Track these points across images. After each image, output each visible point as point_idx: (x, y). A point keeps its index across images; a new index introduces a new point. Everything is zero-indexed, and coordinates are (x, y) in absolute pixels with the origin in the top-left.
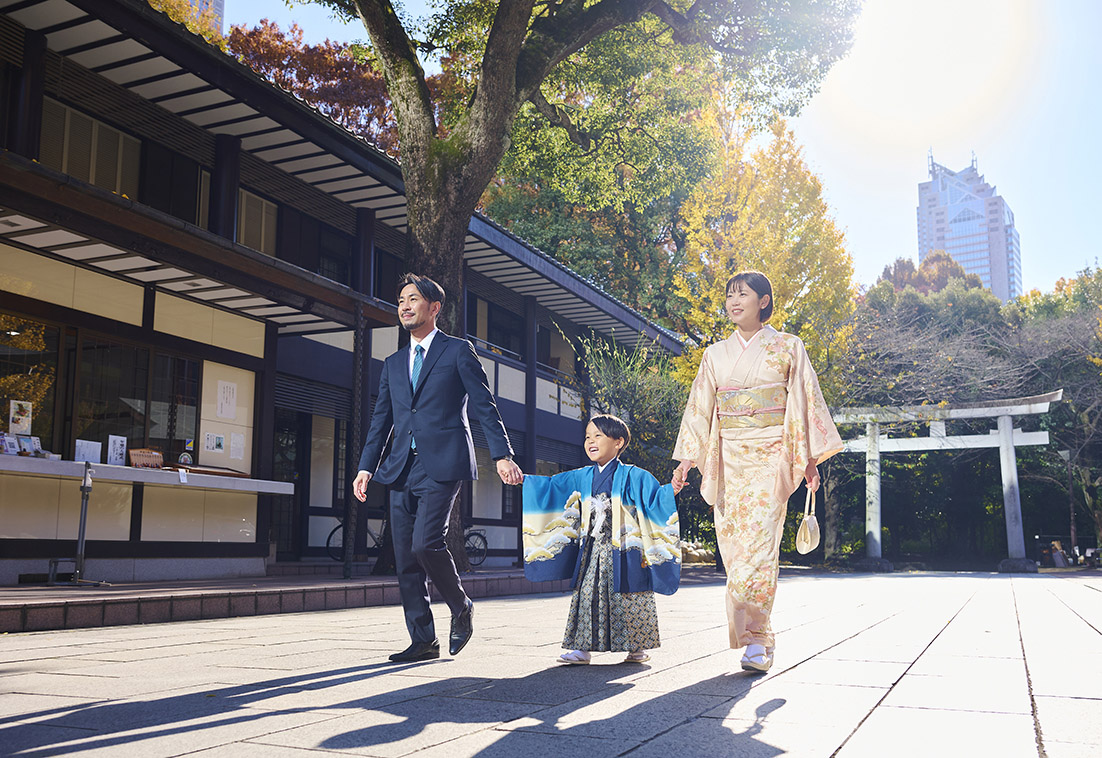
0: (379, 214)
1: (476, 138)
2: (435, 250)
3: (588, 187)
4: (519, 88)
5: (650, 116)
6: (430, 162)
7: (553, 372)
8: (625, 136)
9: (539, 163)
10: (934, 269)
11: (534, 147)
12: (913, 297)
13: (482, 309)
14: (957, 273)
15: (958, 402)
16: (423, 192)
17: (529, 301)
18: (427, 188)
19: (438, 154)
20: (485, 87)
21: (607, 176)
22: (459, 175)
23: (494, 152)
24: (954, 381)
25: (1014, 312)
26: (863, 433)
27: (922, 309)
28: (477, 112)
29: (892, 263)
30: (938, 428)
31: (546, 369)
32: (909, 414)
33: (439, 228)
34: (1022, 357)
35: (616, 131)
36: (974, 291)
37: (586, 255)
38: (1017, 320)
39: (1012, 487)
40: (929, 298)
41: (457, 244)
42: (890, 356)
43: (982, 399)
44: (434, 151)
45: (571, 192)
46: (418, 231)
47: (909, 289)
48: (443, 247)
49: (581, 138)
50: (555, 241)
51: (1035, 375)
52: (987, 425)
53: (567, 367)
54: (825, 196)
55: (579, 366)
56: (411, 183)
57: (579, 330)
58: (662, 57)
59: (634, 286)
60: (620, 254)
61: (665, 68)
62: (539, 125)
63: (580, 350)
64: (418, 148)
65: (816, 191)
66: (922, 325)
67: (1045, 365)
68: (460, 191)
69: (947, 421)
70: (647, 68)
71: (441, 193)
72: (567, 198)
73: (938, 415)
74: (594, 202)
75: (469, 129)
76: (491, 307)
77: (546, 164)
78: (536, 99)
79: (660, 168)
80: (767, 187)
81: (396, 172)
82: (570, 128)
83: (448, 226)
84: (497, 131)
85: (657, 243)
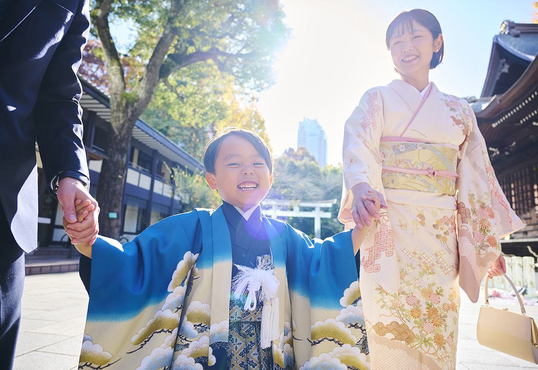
0: (98, 114)
1: (141, 94)
2: (120, 133)
3: (182, 115)
4: (160, 77)
5: (207, 95)
6: (122, 100)
7: (161, 178)
8: (197, 99)
9: (165, 104)
10: (301, 152)
11: (163, 98)
12: (292, 162)
13: (136, 152)
14: (308, 155)
15: (304, 200)
16: (118, 110)
17: (155, 152)
18: (120, 110)
19: (126, 97)
20: (147, 76)
21: (189, 112)
22: (133, 106)
23: (148, 99)
24: (304, 193)
25: (324, 172)
26: (271, 208)
27: (295, 167)
28: (143, 84)
29: (288, 149)
30: (296, 209)
31: (159, 177)
32: (287, 203)
33: (123, 125)
34: (325, 188)
35: (195, 97)
36: (312, 162)
37: (178, 134)
38: (325, 175)
39: (318, 231)
40: (298, 163)
41: (130, 130)
42: (283, 183)
43: (311, 200)
44: (124, 96)
45: (175, 116)
46: (115, 125)
47: (292, 159)
48: (124, 132)
49: (181, 98)
50: (167, 127)
51: (328, 193)
52: (312, 209)
53: (167, 177)
54: (265, 125)
55: (172, 179)
56: (113, 106)
57: (173, 164)
58: (214, 73)
59: (196, 147)
60: (192, 135)
61: (214, 77)
62: (166, 90)
63: (173, 173)
64: (117, 94)
65: (263, 123)
66: (294, 173)
67: (332, 190)
68: (133, 112)
69: (300, 207)
70: (208, 76)
71: (125, 112)
72: (174, 118)
73: (297, 204)
74: (184, 121)
75: (138, 90)
76: (140, 152)
77: (167, 105)
78: (166, 82)
79: (209, 113)
80: (247, 118)
81: (107, 100)
82: (178, 94)
83: (127, 125)
84: (150, 93)
85: (206, 133)
